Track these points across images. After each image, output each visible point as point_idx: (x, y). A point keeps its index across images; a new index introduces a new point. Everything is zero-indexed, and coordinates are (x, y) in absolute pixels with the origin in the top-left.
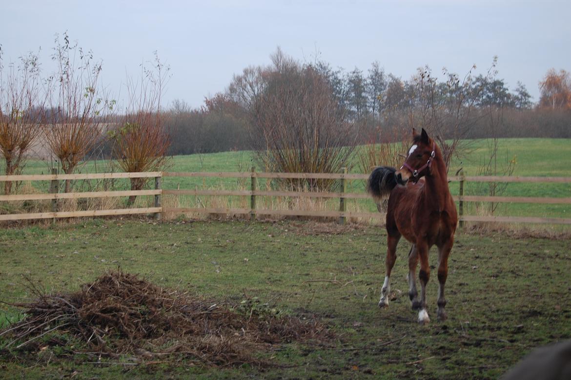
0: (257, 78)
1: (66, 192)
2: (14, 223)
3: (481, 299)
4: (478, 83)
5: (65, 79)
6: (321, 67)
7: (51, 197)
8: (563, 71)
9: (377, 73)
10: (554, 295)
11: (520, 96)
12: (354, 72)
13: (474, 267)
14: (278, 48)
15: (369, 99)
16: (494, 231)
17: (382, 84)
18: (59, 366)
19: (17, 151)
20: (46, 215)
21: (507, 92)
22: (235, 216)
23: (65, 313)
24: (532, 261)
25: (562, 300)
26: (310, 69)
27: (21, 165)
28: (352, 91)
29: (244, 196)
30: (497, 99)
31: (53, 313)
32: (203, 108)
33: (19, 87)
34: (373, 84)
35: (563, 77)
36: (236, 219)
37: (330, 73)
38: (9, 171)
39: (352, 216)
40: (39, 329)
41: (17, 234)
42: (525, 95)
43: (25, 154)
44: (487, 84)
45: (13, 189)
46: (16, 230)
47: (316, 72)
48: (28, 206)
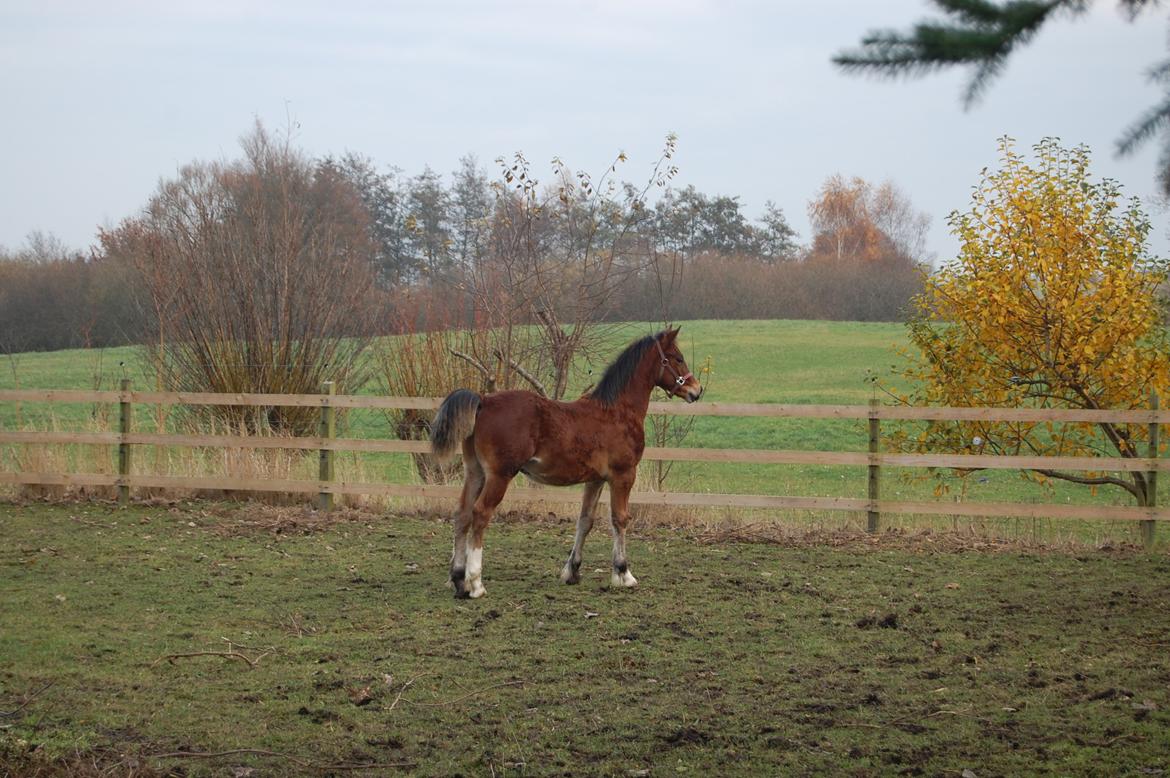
0: (211, 188)
3: (578, 698)
4: (684, 204)
6: (354, 167)
8: (859, 182)
9: (471, 181)
10: (751, 686)
11: (771, 232)
12: (423, 178)
13: (590, 614)
14: (258, 123)
15: (453, 236)
16: (662, 524)
17: (482, 203)
21: (744, 223)
22: (82, 490)
24: (726, 599)
25: (767, 698)
26: (327, 170)
28: (419, 217)
29: (107, 446)
30: (723, 239)
32: (95, 251)
34: (463, 203)
35: (858, 193)
36: (85, 496)
37: (371, 179)
39: (347, 490)
42: (783, 229)
44: (702, 204)
47: (341, 176)
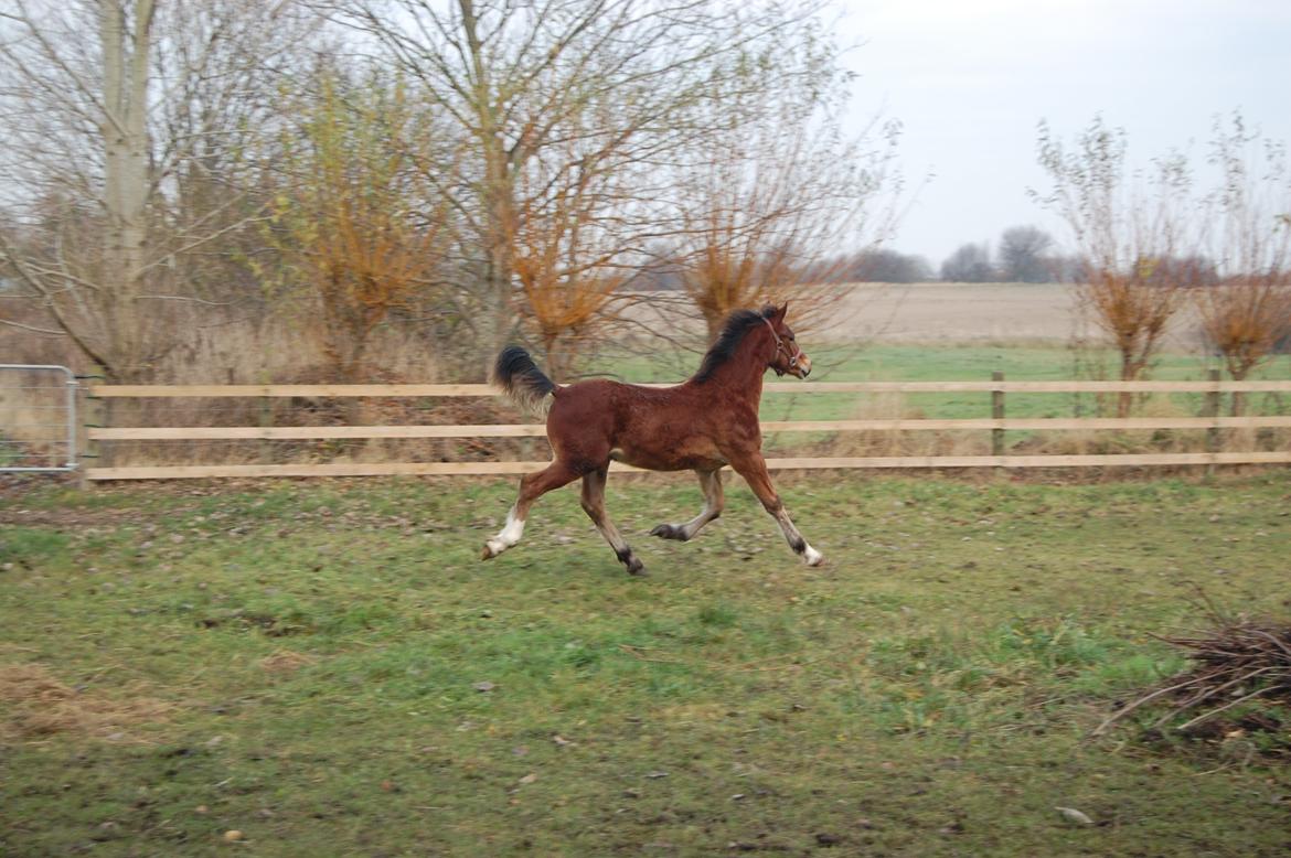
1: (1234, 414)
2: (1135, 471)
5: (1233, 199)
7: (1206, 423)
18: (1267, 774)
19: (1143, 337)
20: (1196, 458)
23: (1273, 664)
27: (1151, 360)
31: (1248, 661)
33: (1150, 216)
38: (1128, 372)
40: (1221, 694)
41: (1143, 493)
43: (1158, 341)
45: (1134, 406)
46: (1142, 485)
48: (1162, 440)
